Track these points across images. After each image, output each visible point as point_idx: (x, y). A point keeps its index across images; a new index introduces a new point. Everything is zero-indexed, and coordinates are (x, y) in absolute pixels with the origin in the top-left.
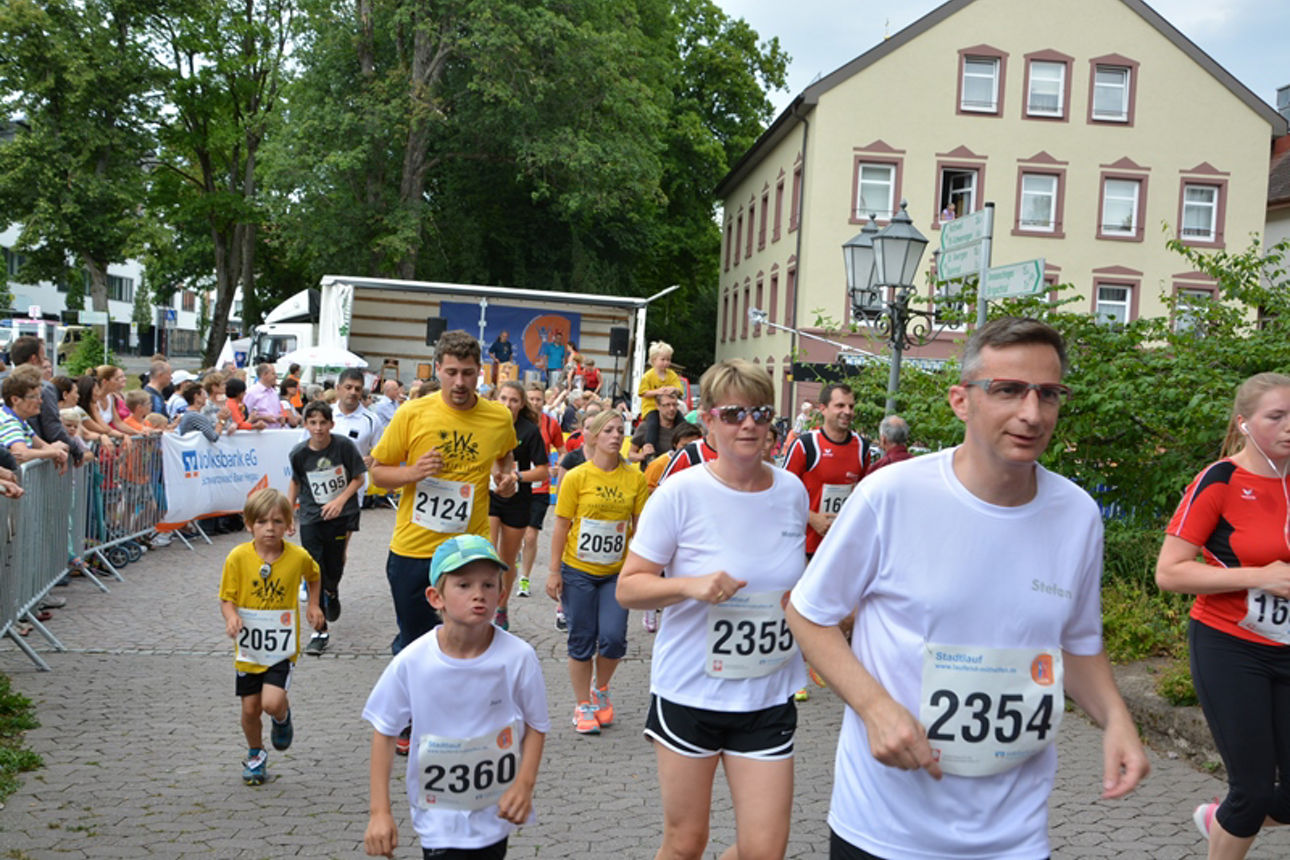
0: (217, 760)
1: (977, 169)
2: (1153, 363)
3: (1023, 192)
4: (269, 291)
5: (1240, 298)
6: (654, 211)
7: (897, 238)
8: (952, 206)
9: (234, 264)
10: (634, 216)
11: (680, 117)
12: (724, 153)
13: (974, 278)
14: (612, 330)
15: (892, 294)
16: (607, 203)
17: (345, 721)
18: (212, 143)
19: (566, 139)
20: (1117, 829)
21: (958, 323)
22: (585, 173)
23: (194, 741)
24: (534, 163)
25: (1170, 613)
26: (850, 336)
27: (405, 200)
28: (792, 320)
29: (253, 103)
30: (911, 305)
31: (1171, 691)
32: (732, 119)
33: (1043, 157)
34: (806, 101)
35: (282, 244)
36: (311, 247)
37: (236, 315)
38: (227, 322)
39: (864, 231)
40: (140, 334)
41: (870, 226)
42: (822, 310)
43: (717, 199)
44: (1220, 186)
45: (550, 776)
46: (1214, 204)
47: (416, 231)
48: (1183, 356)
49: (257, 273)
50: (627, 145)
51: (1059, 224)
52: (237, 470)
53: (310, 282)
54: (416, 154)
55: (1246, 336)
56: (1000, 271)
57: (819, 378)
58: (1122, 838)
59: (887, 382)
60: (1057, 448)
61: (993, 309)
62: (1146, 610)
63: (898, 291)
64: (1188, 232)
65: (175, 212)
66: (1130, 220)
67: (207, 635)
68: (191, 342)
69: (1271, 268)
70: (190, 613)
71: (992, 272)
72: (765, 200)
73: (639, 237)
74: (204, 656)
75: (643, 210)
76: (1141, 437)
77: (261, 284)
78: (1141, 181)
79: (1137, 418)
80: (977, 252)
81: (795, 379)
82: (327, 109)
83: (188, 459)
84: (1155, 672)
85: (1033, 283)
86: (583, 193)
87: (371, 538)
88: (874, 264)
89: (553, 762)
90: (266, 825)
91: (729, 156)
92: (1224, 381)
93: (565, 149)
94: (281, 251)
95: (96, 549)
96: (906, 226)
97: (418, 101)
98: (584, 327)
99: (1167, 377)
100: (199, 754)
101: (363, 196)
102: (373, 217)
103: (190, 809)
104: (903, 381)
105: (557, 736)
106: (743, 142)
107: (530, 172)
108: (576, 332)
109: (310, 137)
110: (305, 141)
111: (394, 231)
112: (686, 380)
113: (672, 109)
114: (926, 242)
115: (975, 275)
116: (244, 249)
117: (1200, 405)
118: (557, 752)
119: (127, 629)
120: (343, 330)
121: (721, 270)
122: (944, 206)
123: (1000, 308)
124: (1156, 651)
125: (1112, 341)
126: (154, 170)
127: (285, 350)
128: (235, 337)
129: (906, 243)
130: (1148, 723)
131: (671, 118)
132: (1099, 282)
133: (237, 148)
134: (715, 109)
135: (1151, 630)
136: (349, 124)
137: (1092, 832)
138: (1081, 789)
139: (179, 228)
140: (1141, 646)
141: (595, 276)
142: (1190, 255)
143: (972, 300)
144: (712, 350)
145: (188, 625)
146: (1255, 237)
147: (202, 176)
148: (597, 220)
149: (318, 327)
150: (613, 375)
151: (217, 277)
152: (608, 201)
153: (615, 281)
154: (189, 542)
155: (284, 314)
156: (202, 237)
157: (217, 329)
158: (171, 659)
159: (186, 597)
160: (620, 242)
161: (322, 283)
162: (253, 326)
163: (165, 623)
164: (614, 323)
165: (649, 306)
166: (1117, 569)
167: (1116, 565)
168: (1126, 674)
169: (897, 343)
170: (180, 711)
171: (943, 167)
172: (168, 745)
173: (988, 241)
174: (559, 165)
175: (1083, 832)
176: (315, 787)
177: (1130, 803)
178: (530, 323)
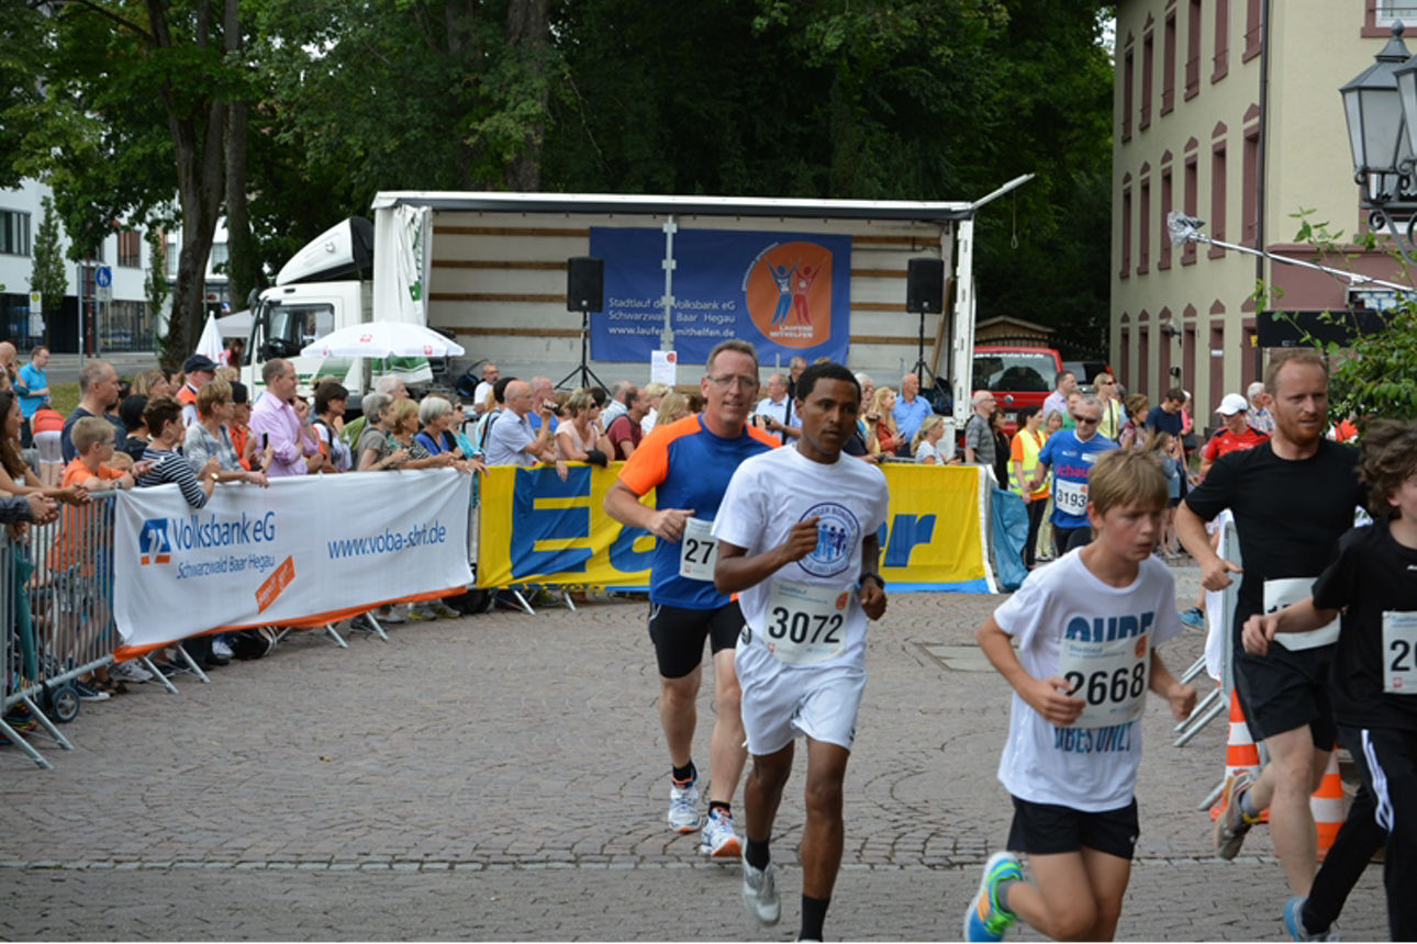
4: (273, 223)
6: (983, 36)
9: (211, 178)
10: (945, 51)
14: (911, 263)
16: (895, 27)
26: (1365, 255)
27: (517, 43)
28: (1255, 231)
35: (299, 137)
36: (349, 140)
37: (216, 270)
39: (1381, 59)
40: (47, 314)
41: (1393, 49)
42: (1309, 212)
49: (250, 192)
52: (236, 550)
53: (348, 201)
57: (1308, 336)
65: (104, 86)
67: (225, 836)
68: (137, 319)
73: (958, 87)
74: (224, 870)
77: (259, 211)
81: (1262, 343)
83: (151, 533)
86: (849, 15)
87: (491, 665)
94: (296, 149)
95: (24, 694)
98: (859, 261)
101: (441, 44)
102: (459, 80)
108: (842, 273)
111: (501, 105)
112: (1055, 354)
116: (228, 149)
119: (90, 829)
120: (415, 291)
121: (1115, 141)
126: (62, 12)
127: (313, 332)
128: (220, 312)
139: (110, 117)
141: (876, 164)
144: (1105, 293)
145: (190, 819)
147: (146, 16)
149: (372, 285)
150: (918, 348)
151: (181, 202)
152: (896, 22)
153: (912, 173)
154: (169, 678)
155: (307, 264)
156: (151, 128)
157: (186, 298)
158: (170, 877)
159: (182, 773)
160: (924, 102)
161: (374, 206)
162: (254, 291)
163: (153, 816)
164: (913, 250)
165: (979, 216)
178: (758, 258)
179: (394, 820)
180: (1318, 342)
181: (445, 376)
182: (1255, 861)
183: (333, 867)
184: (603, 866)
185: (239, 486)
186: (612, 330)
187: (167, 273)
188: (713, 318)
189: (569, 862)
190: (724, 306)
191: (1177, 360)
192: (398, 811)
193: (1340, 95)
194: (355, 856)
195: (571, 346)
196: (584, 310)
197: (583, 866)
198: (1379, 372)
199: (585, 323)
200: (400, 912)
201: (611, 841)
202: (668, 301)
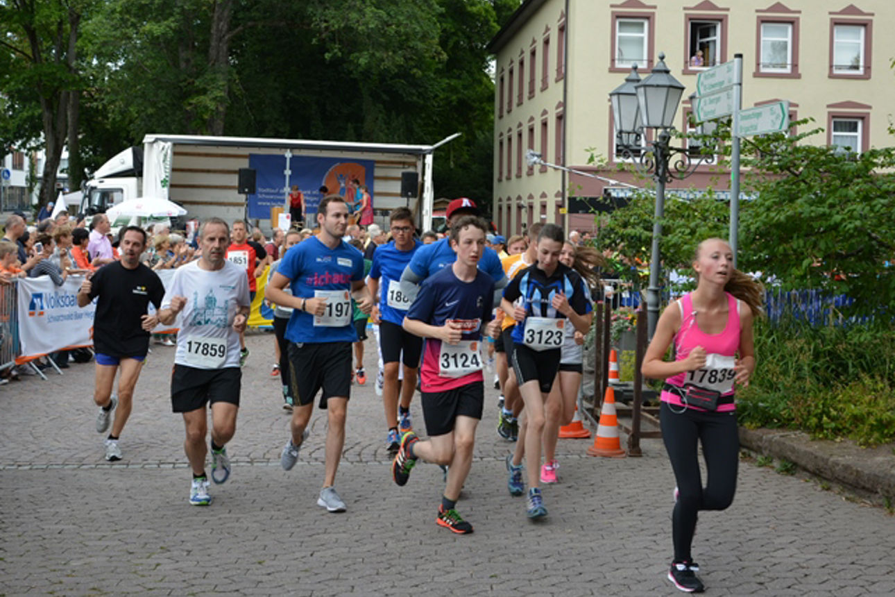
0: (103, 553)
1: (721, 20)
2: (885, 187)
3: (762, 39)
4: (91, 150)
6: (434, 67)
7: (658, 86)
8: (700, 53)
9: (60, 126)
10: (418, 73)
12: (494, 13)
13: (728, 118)
14: (404, 174)
16: (391, 60)
17: (206, 518)
18: (38, 20)
19: (355, 6)
23: (81, 539)
24: (327, 28)
26: (616, 171)
27: (213, 65)
28: (561, 159)
30: (671, 144)
33: (778, 7)
35: (104, 107)
36: (131, 109)
37: (62, 171)
38: (55, 179)
39: (628, 80)
41: (633, 75)
42: (594, 149)
43: (490, 53)
45: (388, 557)
47: (225, 91)
49: (79, 133)
50: (408, 9)
51: (795, 65)
54: (222, 23)
56: (750, 113)
57: (592, 209)
59: (653, 210)
60: (805, 263)
61: (745, 143)
62: (889, 400)
63: (660, 131)
65: (8, 82)
66: (858, 60)
67: (74, 452)
68: (21, 197)
70: (56, 434)
71: (743, 114)
72: (533, 53)
73: (421, 90)
74: (74, 469)
75: (425, 67)
76: (878, 251)
77: (84, 142)
78: (866, 25)
79: (874, 235)
80: (729, 97)
81: (568, 211)
85: (780, 121)
86: (371, 52)
88: (638, 108)
89: (390, 544)
91: (499, 16)
93: (354, 15)
94: (104, 113)
96: (665, 75)
98: (378, 172)
100: (87, 549)
101: (176, 65)
102: (185, 80)
104: (666, 210)
105: (388, 524)
107: (324, 36)
108: (370, 178)
109: (128, 12)
111: (205, 92)
114: (682, 89)
115: (728, 115)
116: (69, 113)
118: (391, 537)
120: (164, 183)
121: (496, 117)
122: (693, 53)
123: (751, 143)
125: (849, 170)
127: (112, 201)
128: (64, 194)
129: (665, 90)
132: (833, 116)
139: (11, 97)
140: (886, 431)
141: (384, 126)
143: (727, 136)
144: (490, 188)
145: (56, 443)
147: (30, 49)
148: (383, 76)
149: (142, 181)
151: (45, 138)
152: (394, 59)
153: (402, 130)
154: (43, 373)
155: (111, 169)
156: (31, 103)
157: (47, 185)
158: (47, 473)
159: (51, 420)
160: (404, 95)
161: (144, 141)
162: (83, 182)
163: (36, 442)
164: (404, 168)
165: (435, 152)
166: (862, 366)
167: (861, 362)
168: (874, 456)
169: (661, 177)
170: (64, 514)
171: (690, 19)
172: (59, 543)
173: (739, 87)
174: (349, 29)
175: (846, 586)
176: (190, 572)
177: (883, 562)
178: (330, 170)
179: (160, 442)
180: (597, 212)
181: (178, 225)
182: (577, 457)
183: (130, 467)
184: (264, 464)
185: (79, 278)
186: (260, 203)
187: (37, 173)
189: (248, 462)
191: (524, 219)
192: (162, 438)
193: (609, 97)
194: (140, 461)
195: (239, 211)
196: (246, 193)
197: (255, 464)
198: (625, 225)
199: (247, 199)
200: (165, 489)
201: (268, 452)
202: (287, 190)
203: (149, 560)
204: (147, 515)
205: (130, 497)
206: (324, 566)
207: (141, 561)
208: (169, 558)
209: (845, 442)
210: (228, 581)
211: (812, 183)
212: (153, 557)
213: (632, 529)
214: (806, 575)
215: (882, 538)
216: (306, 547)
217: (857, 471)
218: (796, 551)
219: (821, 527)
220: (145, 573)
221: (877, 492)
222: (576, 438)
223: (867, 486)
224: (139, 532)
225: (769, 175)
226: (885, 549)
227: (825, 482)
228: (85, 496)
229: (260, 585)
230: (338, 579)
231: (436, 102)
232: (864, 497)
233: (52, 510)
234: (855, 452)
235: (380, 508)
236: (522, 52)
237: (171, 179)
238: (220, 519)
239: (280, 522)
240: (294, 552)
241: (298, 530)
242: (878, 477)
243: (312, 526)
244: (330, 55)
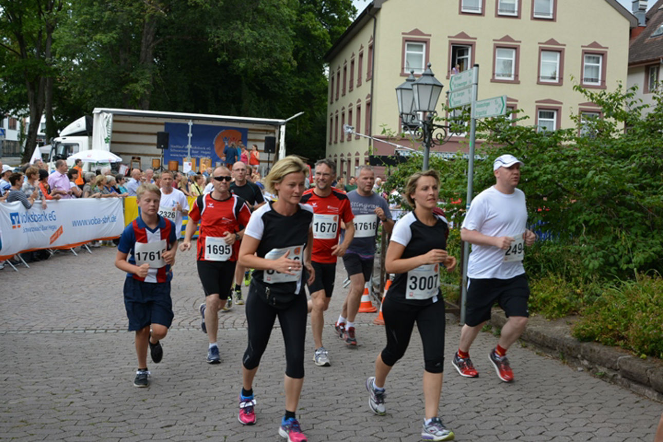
0: (34, 395)
1: (471, 45)
2: (567, 153)
3: (497, 58)
4: (62, 118)
5: (613, 117)
6: (289, 69)
7: (426, 84)
8: (458, 66)
9: (40, 102)
10: (278, 73)
11: (303, 15)
12: (329, 36)
13: (468, 107)
14: (266, 138)
15: (424, 115)
16: (261, 65)
17: (111, 369)
18: (25, 29)
19: (237, 27)
20: (550, 411)
21: (461, 132)
22: (249, 47)
24: (218, 41)
25: (578, 291)
26: (401, 140)
27: (143, 63)
28: (369, 131)
29: (49, 5)
30: (434, 122)
31: (579, 334)
32: (333, 16)
33: (507, 38)
34: (375, 7)
35: (69, 89)
36: (87, 91)
37: (42, 131)
38: (36, 136)
39: (407, 80)
41: (411, 77)
42: (386, 125)
43: (326, 62)
44: (603, 54)
45: (233, 396)
46: (600, 65)
47: (150, 81)
48: (583, 149)
49: (54, 106)
50: (273, 32)
51: (516, 76)
52: (45, 223)
53: (86, 111)
54: (149, 36)
55: (617, 137)
56: (483, 102)
57: (384, 164)
58: (552, 416)
59: (422, 166)
61: (480, 124)
62: (565, 290)
63: (427, 114)
64: (587, 80)
65: (4, 70)
66: (555, 74)
67: (27, 322)
68: (14, 147)
69: (629, 100)
70: (16, 309)
71: (479, 103)
72: (353, 63)
73: (281, 85)
74: (24, 334)
75: (283, 69)
76: (561, 194)
77: (57, 113)
78: (561, 52)
79: (559, 184)
80: (470, 92)
82: (95, 8)
83: (14, 217)
84: (571, 324)
85: (501, 109)
86: (247, 58)
88: (414, 99)
90: (64, 431)
91: (332, 38)
92: (605, 163)
93: (236, 34)
94: (68, 92)
96: (431, 77)
97: (149, 5)
98: (250, 136)
99: (575, 161)
100: (23, 392)
101: (118, 62)
102: (123, 73)
103: (18, 424)
104: (431, 165)
105: (236, 373)
106: (340, 30)
107: (216, 47)
108: (245, 140)
109: (85, 26)
110: (82, 28)
111: (136, 81)
113: (298, 10)
114: (442, 87)
115: (469, 105)
116: (46, 93)
117: (592, 177)
118: (236, 382)
120: (107, 140)
121: (328, 103)
122: (453, 66)
123: (483, 123)
124: (571, 313)
125: (544, 143)
127: (72, 152)
128: (41, 145)
129: (431, 87)
130: (567, 352)
131: (298, 15)
132: (539, 108)
133: (40, 32)
134: (323, 11)
135: (568, 300)
136: (108, 18)
137: (536, 413)
138: (531, 390)
139: (5, 80)
140: (563, 310)
141: (255, 107)
142: (586, 93)
143: (468, 119)
144: (324, 148)
145: (15, 316)
146: (619, 83)
147: (19, 49)
148: (256, 74)
149: (92, 138)
150: (267, 164)
151: (30, 109)
153: (267, 109)
154: (16, 267)
155: (71, 130)
156: (20, 85)
157: (30, 140)
158: (5, 336)
160: (270, 87)
161: (94, 112)
162: (52, 138)
164: (267, 134)
165: (287, 124)
166: (550, 267)
167: (549, 265)
168: (555, 325)
169: (427, 144)
170: (11, 367)
171: (452, 44)
172: (4, 387)
173: (476, 86)
174: (233, 43)
175: (532, 414)
176: (93, 408)
177: (557, 396)
178: (218, 134)
179: (88, 315)
180: (387, 165)
182: (367, 325)
183: (65, 332)
186: (171, 155)
188: (203, 152)
190: (208, 149)
191: (345, 169)
192: (89, 312)
193: (395, 91)
194: (72, 328)
196: (162, 148)
199: (162, 152)
200: (86, 348)
202: (189, 146)
203: (66, 399)
204: (71, 367)
205: (60, 354)
206: (188, 403)
207: (59, 400)
208: (80, 398)
209: (537, 316)
210: (119, 414)
211: (522, 150)
212: (69, 397)
213: (398, 375)
214: (507, 406)
215: (557, 380)
216: (178, 389)
217: (544, 336)
218: (503, 390)
219: (519, 373)
220: (61, 409)
221: (555, 350)
222: (367, 312)
223: (549, 345)
224: (62, 379)
225: (495, 144)
226: (558, 387)
227: (524, 343)
228: (29, 353)
229: (141, 417)
230: (196, 412)
231: (291, 92)
232: (548, 352)
233: (4, 364)
234: (543, 323)
235: (231, 361)
236: (346, 62)
237: (112, 138)
238: (121, 369)
239: (162, 371)
240: (168, 392)
241: (174, 376)
242: (557, 339)
243: (184, 374)
244: (220, 59)
